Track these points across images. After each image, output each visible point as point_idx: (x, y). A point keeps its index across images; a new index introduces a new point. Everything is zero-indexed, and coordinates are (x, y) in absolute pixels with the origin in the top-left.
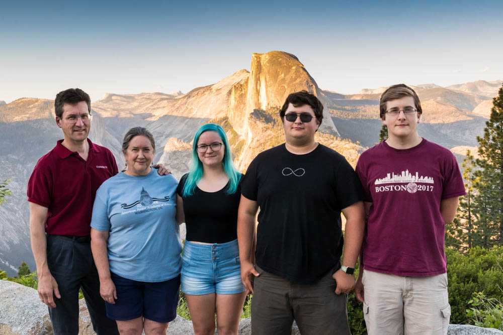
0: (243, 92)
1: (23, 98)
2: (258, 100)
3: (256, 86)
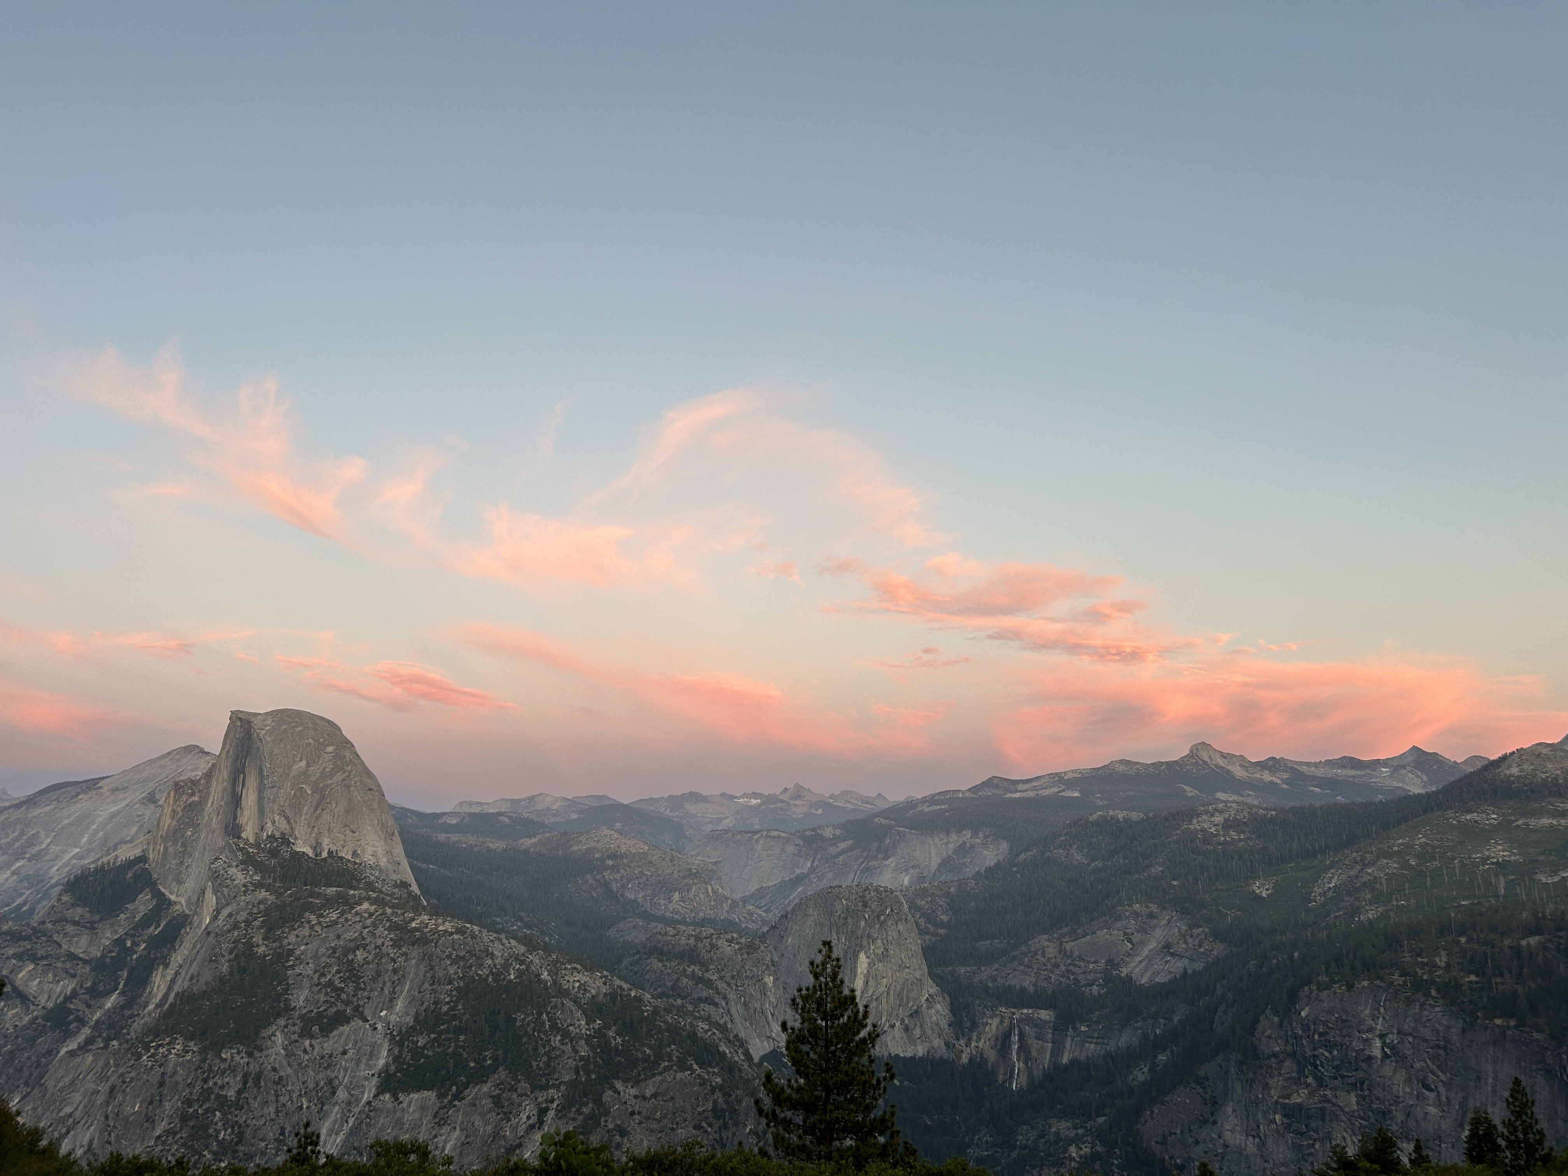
0: (196, 798)
2: (235, 818)
3: (234, 786)
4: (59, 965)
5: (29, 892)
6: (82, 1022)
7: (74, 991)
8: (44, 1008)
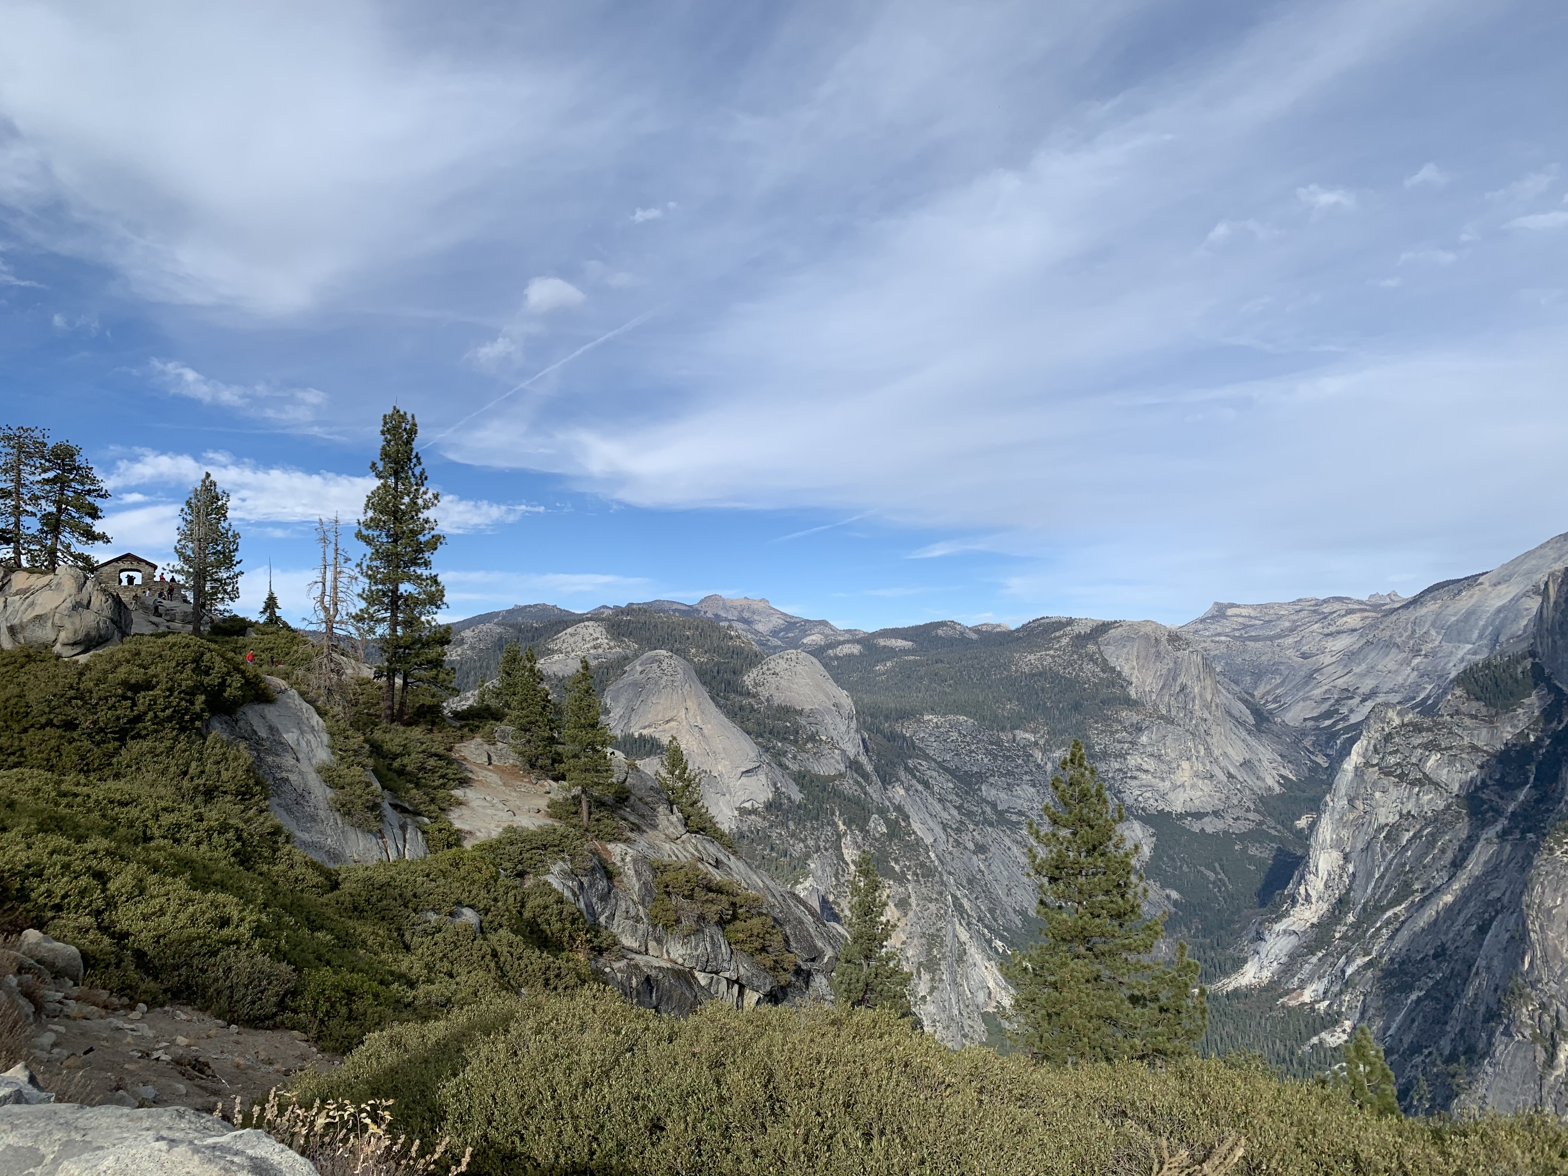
1: (1043, 618)
4: (1463, 756)
5: (1430, 687)
6: (1498, 813)
7: (1483, 781)
8: (1457, 795)
